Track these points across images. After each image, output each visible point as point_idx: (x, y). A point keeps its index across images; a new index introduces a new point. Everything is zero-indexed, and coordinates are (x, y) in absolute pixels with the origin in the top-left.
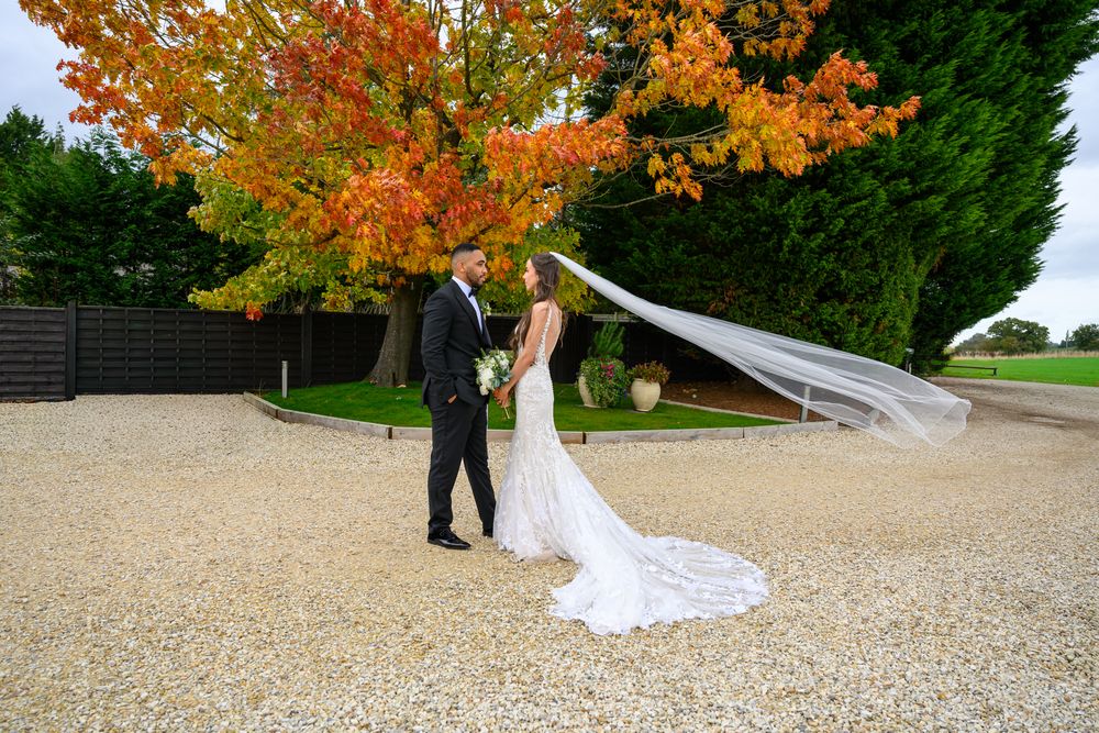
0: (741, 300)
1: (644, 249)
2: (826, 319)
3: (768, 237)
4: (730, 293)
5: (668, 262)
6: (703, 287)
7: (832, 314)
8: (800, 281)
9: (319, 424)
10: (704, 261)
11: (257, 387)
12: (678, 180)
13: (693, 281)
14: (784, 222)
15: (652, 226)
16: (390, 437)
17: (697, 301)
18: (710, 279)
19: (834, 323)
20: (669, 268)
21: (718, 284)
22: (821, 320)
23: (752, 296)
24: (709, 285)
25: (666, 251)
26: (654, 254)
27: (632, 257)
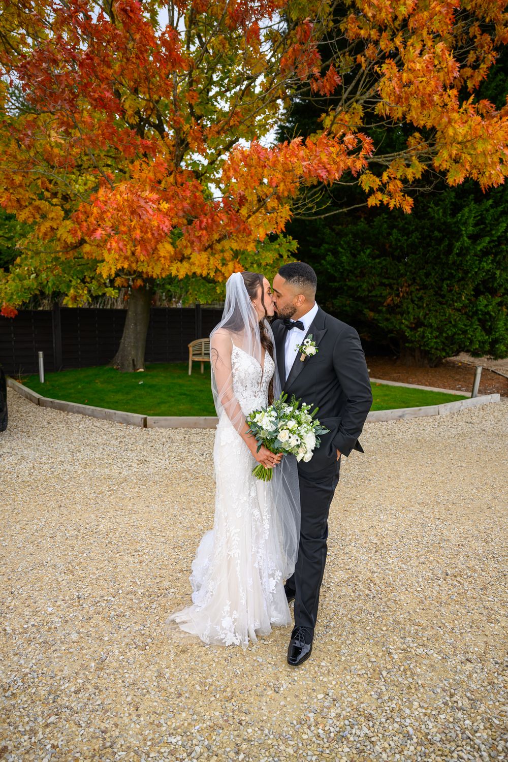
0: (414, 294)
1: (335, 253)
2: (481, 310)
3: (440, 241)
4: (404, 289)
5: (355, 265)
6: (382, 284)
7: (486, 306)
8: (463, 279)
9: (79, 412)
10: (384, 263)
11: (17, 372)
12: (390, 195)
13: (375, 280)
14: (456, 230)
15: (340, 234)
16: (145, 426)
17: (376, 296)
18: (388, 278)
19: (488, 313)
20: (356, 268)
21: (395, 281)
22: (477, 310)
23: (422, 291)
24: (387, 283)
25: (354, 256)
26: (344, 258)
27: (326, 261)
